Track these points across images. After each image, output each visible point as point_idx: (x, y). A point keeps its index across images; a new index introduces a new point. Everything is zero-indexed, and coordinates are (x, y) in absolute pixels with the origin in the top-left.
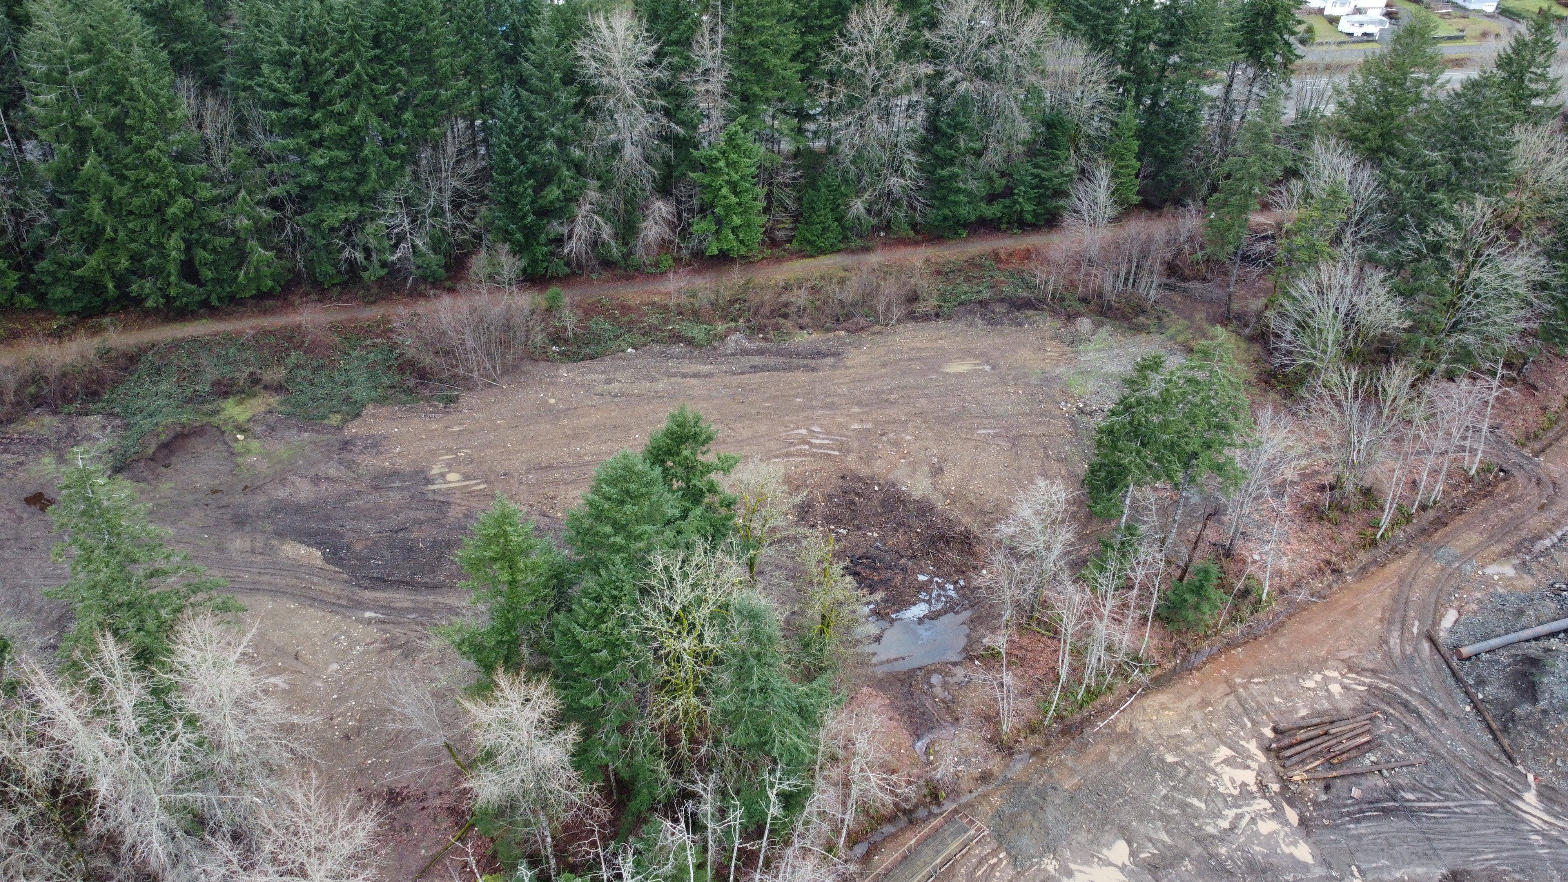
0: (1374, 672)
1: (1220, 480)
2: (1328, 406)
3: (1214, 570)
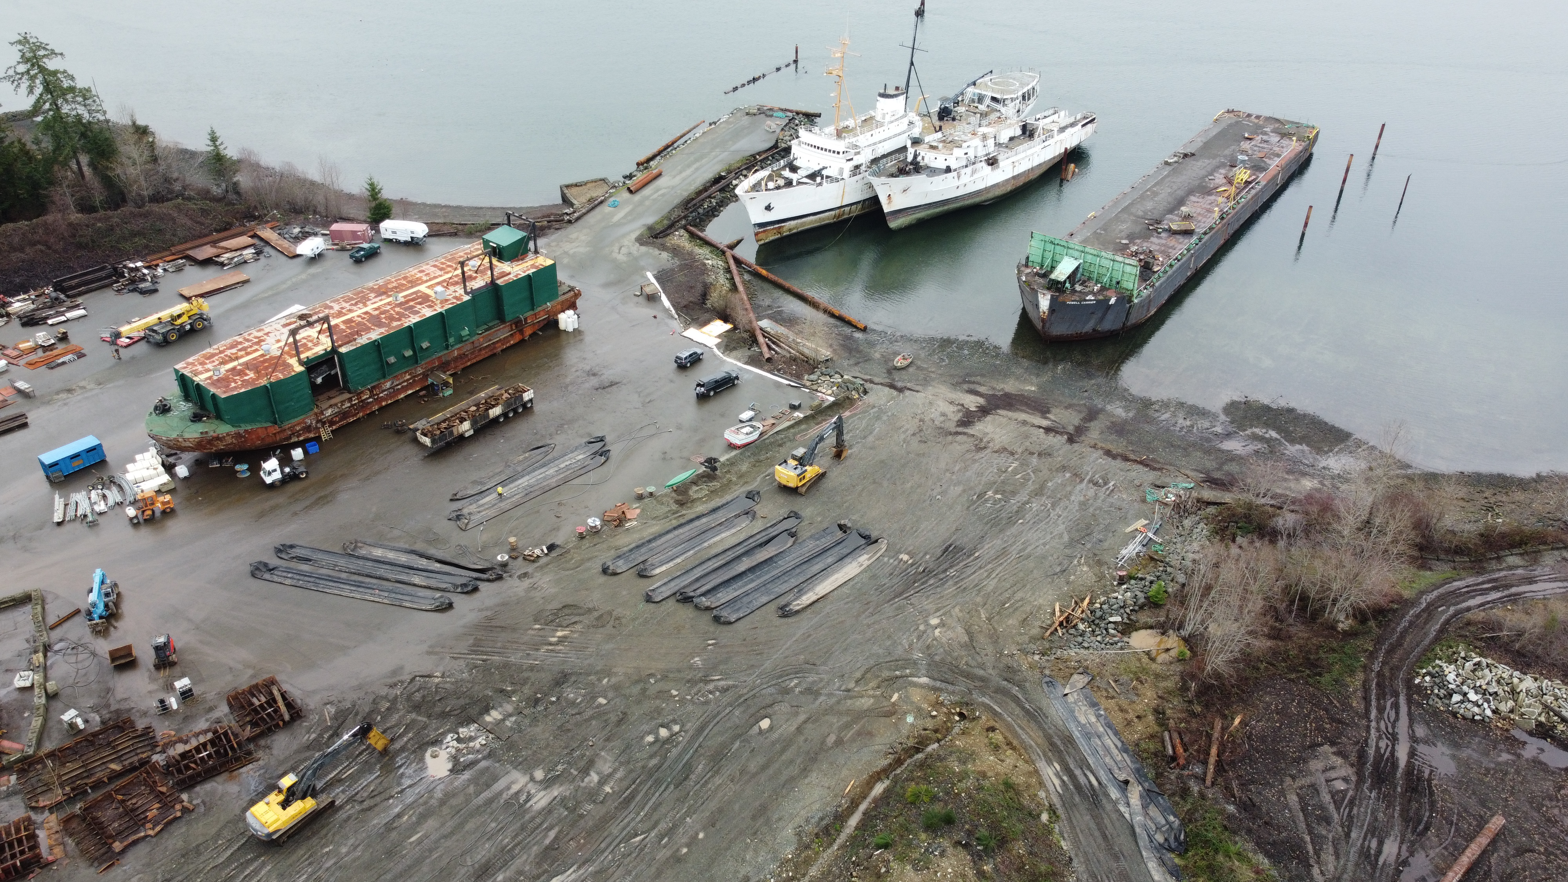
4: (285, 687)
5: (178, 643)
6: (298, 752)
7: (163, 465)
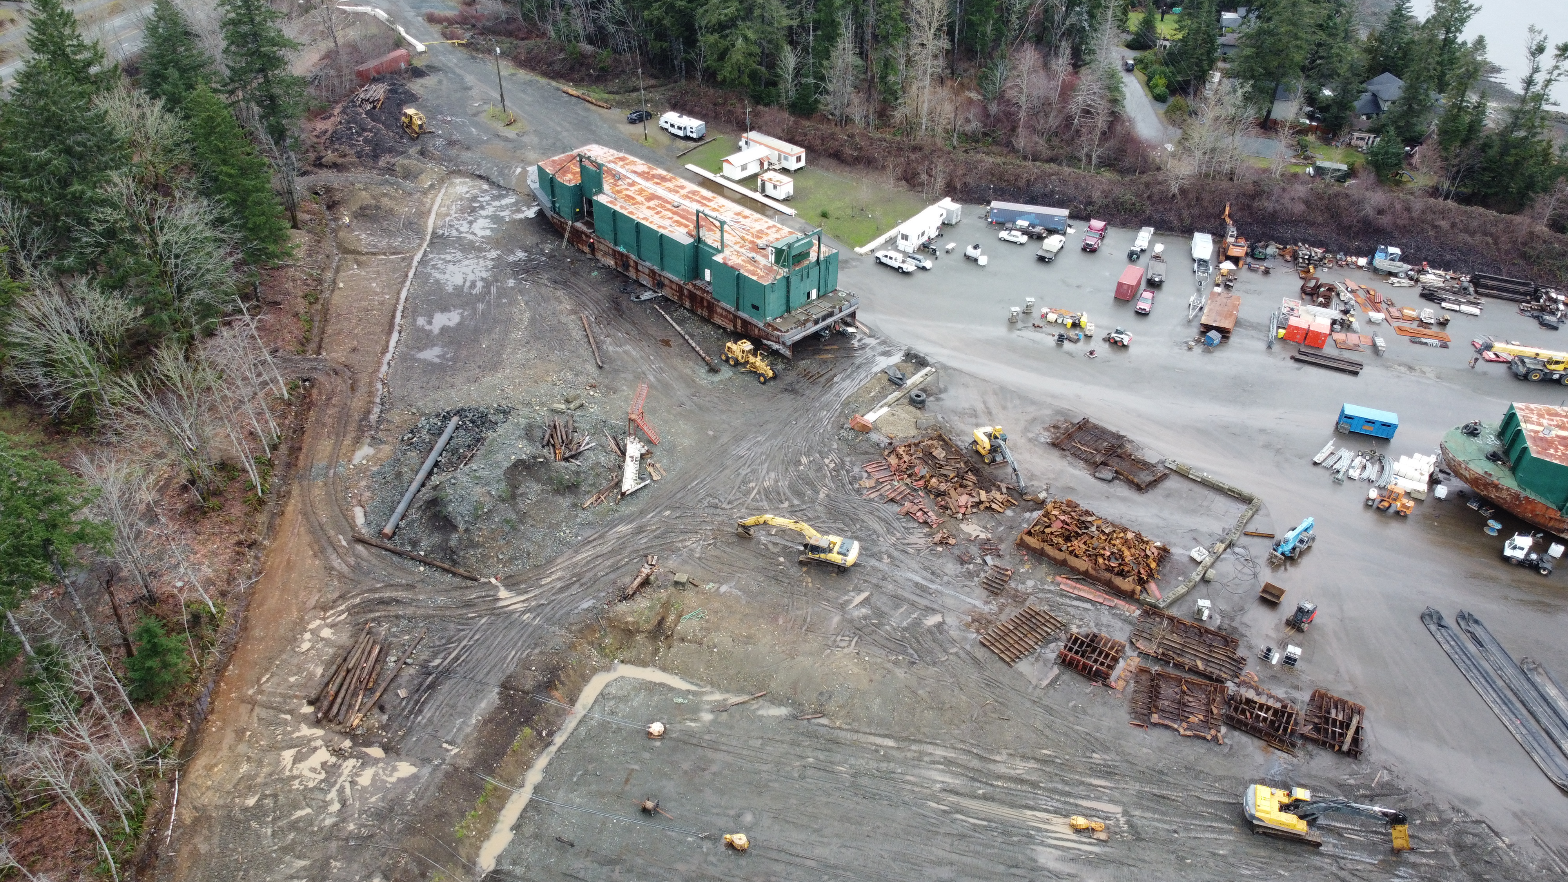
0: (342, 597)
1: (91, 545)
2: (130, 419)
3: (152, 623)
4: (1365, 724)
5: (1317, 619)
6: (1330, 781)
7: (1431, 476)
